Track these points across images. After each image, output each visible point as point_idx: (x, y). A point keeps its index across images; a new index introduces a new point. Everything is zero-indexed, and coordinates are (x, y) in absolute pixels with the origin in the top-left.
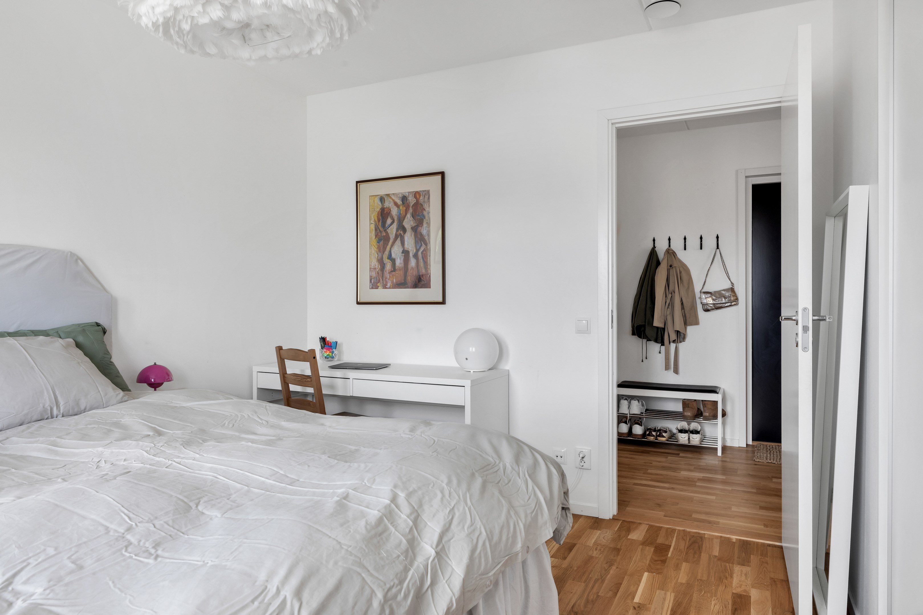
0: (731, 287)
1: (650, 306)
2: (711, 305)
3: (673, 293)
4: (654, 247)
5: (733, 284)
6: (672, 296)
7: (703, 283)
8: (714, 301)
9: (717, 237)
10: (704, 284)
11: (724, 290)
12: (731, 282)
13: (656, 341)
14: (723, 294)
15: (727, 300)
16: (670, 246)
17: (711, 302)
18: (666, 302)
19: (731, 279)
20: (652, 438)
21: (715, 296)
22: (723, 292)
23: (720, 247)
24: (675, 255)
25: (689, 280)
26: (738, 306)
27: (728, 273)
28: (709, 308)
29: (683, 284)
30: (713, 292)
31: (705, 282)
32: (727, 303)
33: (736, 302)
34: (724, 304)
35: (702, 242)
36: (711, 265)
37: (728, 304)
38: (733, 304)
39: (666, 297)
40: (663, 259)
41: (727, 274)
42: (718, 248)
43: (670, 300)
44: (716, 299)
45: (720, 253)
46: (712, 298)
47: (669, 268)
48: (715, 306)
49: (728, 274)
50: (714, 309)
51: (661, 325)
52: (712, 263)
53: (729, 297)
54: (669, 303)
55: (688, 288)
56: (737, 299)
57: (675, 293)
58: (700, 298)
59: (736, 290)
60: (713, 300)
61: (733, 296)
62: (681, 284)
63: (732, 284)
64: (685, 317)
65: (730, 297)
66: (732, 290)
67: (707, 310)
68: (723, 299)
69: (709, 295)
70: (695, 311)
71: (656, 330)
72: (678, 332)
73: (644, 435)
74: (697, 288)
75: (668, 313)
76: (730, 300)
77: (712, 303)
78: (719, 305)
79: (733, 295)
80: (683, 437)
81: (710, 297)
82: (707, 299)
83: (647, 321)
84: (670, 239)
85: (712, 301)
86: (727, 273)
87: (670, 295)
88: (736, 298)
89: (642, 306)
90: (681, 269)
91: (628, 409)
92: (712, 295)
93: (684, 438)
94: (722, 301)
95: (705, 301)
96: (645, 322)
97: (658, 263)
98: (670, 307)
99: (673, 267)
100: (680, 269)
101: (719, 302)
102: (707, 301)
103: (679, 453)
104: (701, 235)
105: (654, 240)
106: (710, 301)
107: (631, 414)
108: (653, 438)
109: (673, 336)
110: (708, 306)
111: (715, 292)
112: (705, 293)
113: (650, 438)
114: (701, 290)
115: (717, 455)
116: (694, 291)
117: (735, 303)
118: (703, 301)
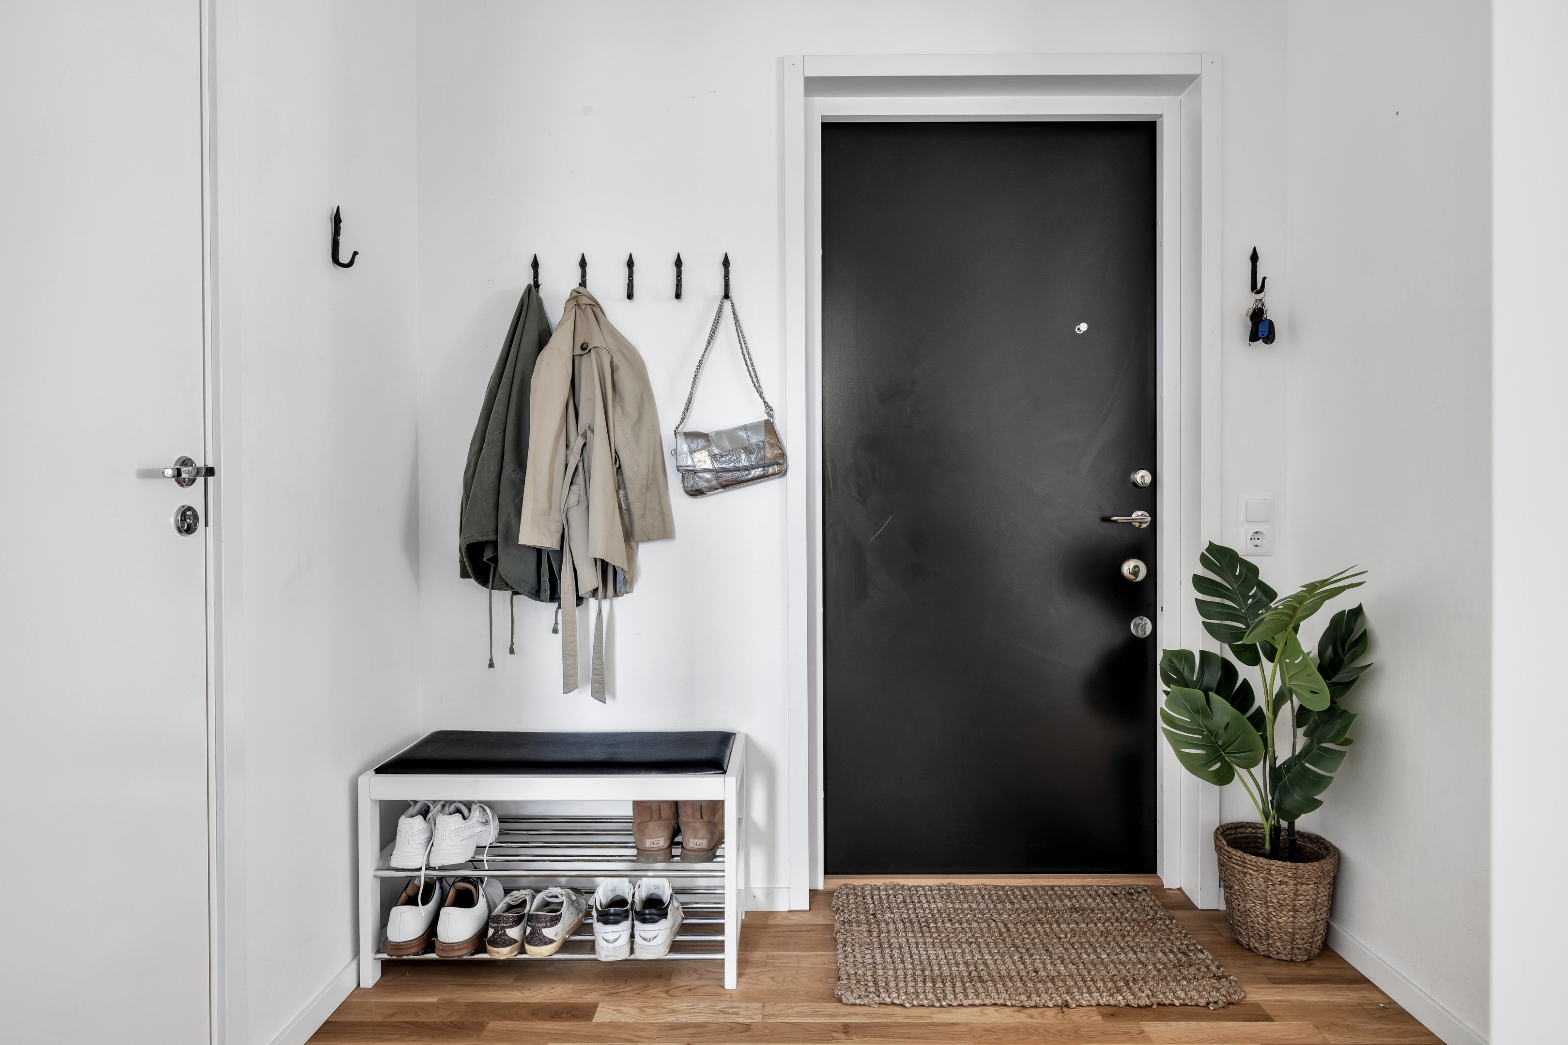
0: (766, 417)
1: (513, 476)
2: (708, 476)
3: (589, 432)
4: (537, 285)
5: (771, 410)
6: (585, 444)
7: (683, 406)
8: (717, 460)
9: (726, 263)
10: (687, 409)
11: (745, 428)
12: (765, 402)
13: (536, 595)
14: (742, 437)
15: (753, 457)
16: (583, 284)
17: (708, 464)
18: (566, 466)
19: (766, 395)
20: (503, 953)
21: (718, 447)
22: (742, 434)
23: (733, 293)
24: (597, 311)
25: (642, 396)
26: (784, 479)
27: (756, 375)
28: (702, 485)
29: (622, 407)
30: (713, 434)
31: (690, 401)
32: (753, 469)
33: (778, 464)
34: (746, 473)
35: (682, 277)
36: (706, 349)
37: (758, 472)
38: (771, 470)
39: (567, 446)
40: (561, 323)
41: (754, 377)
42: (726, 296)
43: (578, 458)
44: (722, 456)
45: (734, 313)
46: (709, 452)
47: (578, 351)
48: (718, 478)
49: (756, 377)
50: (717, 489)
51: (550, 542)
52: (709, 342)
53: (760, 449)
54: (576, 468)
55: (639, 420)
56: (783, 455)
57: (593, 432)
58: (675, 453)
59: (778, 427)
60: (714, 457)
61: (772, 446)
62: (618, 408)
63: (769, 409)
64: (625, 512)
65: (763, 448)
66: (769, 427)
67: (696, 491)
68: (743, 456)
69: (702, 442)
70: (659, 494)
71: (533, 557)
72: (604, 566)
73: (480, 941)
74: (668, 421)
75: (573, 499)
76: (762, 459)
77: (711, 467)
78: (730, 474)
79: (770, 443)
80: (611, 937)
81: (704, 448)
82: (695, 454)
83: (501, 528)
84: (586, 264)
85: (709, 462)
86: (753, 374)
87: (580, 442)
88: (780, 451)
89: (487, 476)
90: (618, 360)
91: (425, 848)
92: (709, 441)
93: (616, 940)
94: (739, 462)
95: (690, 463)
96: (496, 532)
97: (544, 336)
98: (580, 479)
99: (590, 350)
100: (615, 360)
101: (731, 465)
102: (696, 460)
103: (589, 998)
104: (679, 254)
105: (535, 265)
106: (703, 460)
107: (434, 869)
108: (511, 952)
109: (590, 579)
110: (700, 477)
111: (719, 434)
112: (688, 435)
113: (498, 953)
114: (677, 428)
115: (723, 987)
116: (660, 430)
117: (776, 468)
118: (684, 463)
